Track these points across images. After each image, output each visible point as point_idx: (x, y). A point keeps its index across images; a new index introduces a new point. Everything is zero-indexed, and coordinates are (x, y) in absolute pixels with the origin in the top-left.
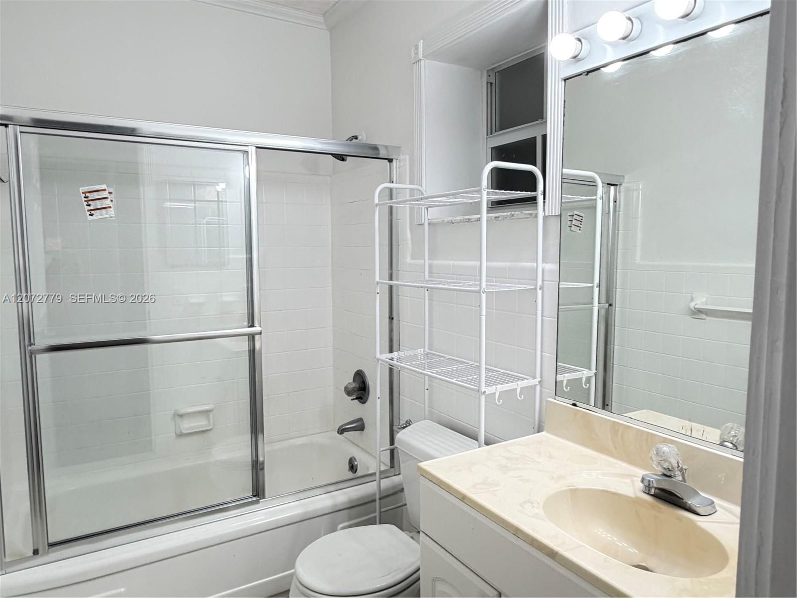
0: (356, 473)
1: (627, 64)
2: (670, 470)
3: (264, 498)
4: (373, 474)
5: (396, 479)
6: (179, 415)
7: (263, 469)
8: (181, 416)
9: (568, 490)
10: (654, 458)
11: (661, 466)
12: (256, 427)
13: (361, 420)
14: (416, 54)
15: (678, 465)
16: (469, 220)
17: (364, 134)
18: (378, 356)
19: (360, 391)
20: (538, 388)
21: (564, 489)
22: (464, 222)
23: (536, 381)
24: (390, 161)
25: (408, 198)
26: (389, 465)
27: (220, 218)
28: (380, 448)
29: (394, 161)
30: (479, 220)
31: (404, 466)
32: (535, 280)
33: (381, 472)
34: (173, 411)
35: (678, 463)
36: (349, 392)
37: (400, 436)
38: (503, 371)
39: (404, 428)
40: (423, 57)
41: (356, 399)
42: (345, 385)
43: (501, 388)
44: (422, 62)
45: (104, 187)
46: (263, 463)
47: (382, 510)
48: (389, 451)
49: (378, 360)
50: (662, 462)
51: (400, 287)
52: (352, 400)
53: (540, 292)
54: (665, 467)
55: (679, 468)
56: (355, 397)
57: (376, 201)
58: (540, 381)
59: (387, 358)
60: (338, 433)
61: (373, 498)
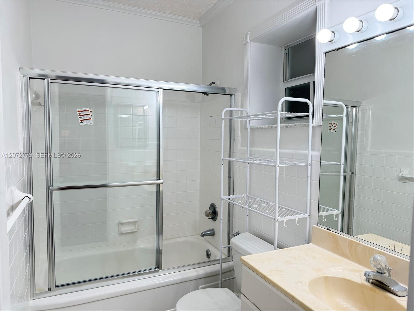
0: (210, 258)
1: (360, 45)
2: (381, 270)
3: (161, 269)
4: (218, 260)
5: (231, 263)
6: (120, 224)
7: (161, 254)
8: (122, 224)
9: (323, 276)
10: (372, 262)
11: (376, 267)
12: (159, 231)
13: (213, 230)
14: (246, 39)
15: (386, 267)
16: (271, 127)
17: (218, 81)
18: (222, 197)
19: (213, 214)
20: (308, 219)
21: (320, 276)
22: (269, 128)
23: (306, 216)
24: (231, 95)
25: (240, 116)
26: (227, 255)
27: (145, 123)
28: (222, 246)
29: (233, 96)
30: (276, 127)
31: (235, 256)
32: (307, 160)
33: (222, 259)
34: (118, 221)
35: (386, 266)
36: (207, 215)
37: (233, 240)
38: (288, 208)
39: (235, 236)
40: (249, 41)
41: (211, 218)
42: (205, 211)
43: (287, 218)
44: (249, 43)
45: (88, 109)
46: (162, 250)
47: (223, 280)
48: (227, 248)
49: (222, 199)
50: (377, 265)
51: (234, 162)
52: (209, 219)
53: (309, 167)
54: (378, 268)
55: (387, 269)
56: (210, 217)
57: (223, 117)
58: (309, 215)
59: (226, 198)
60: (201, 236)
61: (217, 273)
